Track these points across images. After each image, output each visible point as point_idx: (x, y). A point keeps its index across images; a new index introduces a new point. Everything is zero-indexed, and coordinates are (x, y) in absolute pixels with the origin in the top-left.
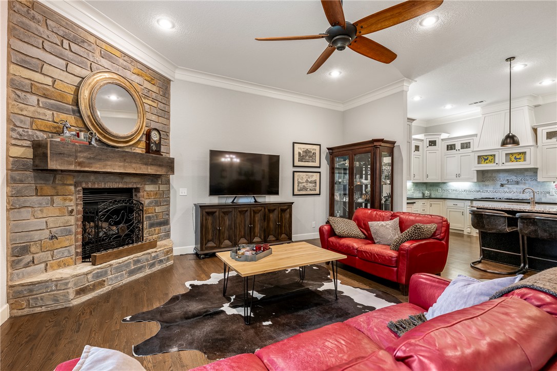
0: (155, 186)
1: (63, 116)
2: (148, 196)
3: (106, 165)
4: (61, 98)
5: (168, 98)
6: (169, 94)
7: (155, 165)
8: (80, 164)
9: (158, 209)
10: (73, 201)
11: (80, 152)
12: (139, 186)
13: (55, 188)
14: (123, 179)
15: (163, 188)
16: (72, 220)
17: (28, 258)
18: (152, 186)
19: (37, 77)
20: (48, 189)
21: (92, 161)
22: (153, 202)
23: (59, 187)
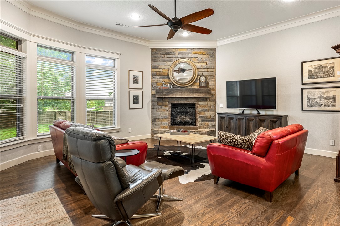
0: (205, 102)
1: (165, 80)
2: (201, 107)
3: (174, 95)
4: (164, 74)
5: (215, 58)
6: (215, 56)
7: (198, 93)
8: (165, 95)
9: (206, 113)
10: (168, 108)
11: (164, 91)
12: (195, 102)
13: (162, 103)
14: (187, 99)
15: (210, 103)
16: (167, 113)
17: (156, 123)
18: (203, 102)
19: (158, 70)
20: (161, 103)
21: (168, 94)
22: (204, 110)
23: (164, 103)
